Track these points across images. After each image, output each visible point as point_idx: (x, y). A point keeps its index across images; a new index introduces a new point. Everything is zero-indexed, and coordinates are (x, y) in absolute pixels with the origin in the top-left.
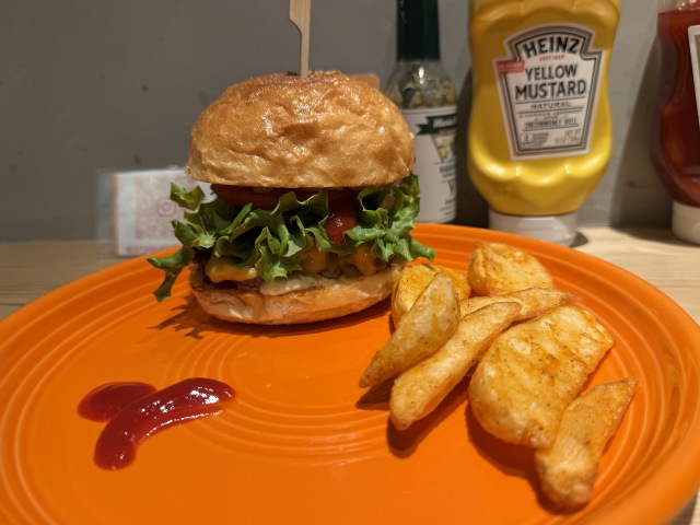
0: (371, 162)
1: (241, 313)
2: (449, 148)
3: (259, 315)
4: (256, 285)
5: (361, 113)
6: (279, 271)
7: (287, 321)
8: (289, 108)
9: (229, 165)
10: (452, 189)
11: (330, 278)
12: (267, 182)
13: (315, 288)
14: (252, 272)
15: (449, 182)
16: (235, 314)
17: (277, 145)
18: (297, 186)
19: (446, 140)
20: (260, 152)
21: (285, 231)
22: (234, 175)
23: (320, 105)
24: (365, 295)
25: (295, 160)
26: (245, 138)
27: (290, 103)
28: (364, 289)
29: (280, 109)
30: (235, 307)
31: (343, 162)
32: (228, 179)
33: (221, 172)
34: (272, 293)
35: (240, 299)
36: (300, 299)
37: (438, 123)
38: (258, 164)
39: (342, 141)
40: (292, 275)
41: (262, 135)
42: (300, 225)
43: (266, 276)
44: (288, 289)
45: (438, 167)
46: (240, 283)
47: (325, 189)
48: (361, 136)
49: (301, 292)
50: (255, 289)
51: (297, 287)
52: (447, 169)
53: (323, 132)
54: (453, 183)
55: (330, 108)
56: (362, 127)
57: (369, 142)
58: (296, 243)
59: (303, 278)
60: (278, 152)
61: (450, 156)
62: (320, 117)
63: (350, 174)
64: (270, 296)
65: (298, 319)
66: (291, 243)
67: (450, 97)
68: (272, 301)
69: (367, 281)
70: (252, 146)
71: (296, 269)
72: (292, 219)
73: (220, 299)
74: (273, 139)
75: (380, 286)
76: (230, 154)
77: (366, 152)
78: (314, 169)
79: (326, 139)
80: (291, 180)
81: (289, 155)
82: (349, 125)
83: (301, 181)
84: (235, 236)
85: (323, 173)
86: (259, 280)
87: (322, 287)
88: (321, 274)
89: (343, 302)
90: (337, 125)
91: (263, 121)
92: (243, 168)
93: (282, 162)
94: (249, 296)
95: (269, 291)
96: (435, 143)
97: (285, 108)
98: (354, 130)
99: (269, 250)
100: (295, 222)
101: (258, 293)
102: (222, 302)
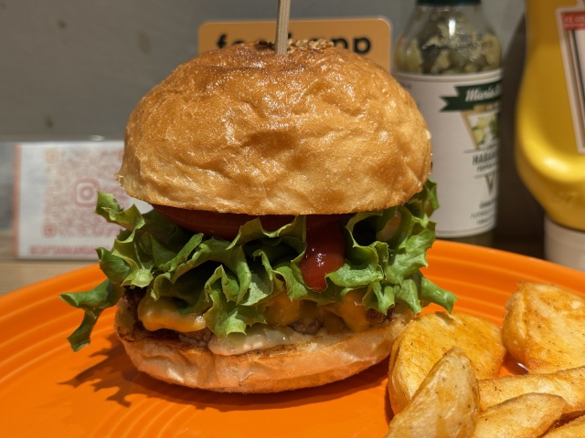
0: (366, 180)
1: (182, 374)
2: (488, 130)
3: (207, 379)
4: (204, 338)
5: (355, 112)
6: (235, 324)
7: (244, 390)
8: (258, 107)
9: (176, 181)
10: (490, 186)
11: (304, 333)
12: (224, 206)
13: (283, 347)
14: (200, 322)
15: (487, 176)
16: (174, 375)
17: (239, 157)
18: (264, 214)
19: (483, 118)
20: (217, 166)
21: (245, 270)
22: (182, 195)
23: (300, 104)
24: (353, 359)
25: (263, 179)
26: (198, 146)
27: (260, 100)
28: (351, 350)
29: (246, 107)
30: (175, 367)
31: (328, 181)
32: (173, 199)
33: (164, 190)
34: (225, 352)
35: (183, 357)
36: (263, 362)
37: (472, 96)
38: (214, 183)
39: (328, 154)
40: (252, 329)
41: (220, 144)
42: (267, 264)
43: (218, 330)
44: (246, 347)
45: (470, 157)
46: (184, 335)
47: (301, 217)
48: (355, 144)
49: (263, 352)
50: (202, 343)
51: (259, 344)
52: (485, 158)
53: (302, 141)
54: (494, 179)
55: (314, 107)
56: (356, 132)
57: (365, 153)
58: (260, 287)
59: (268, 333)
60: (241, 167)
61: (490, 140)
62: (300, 121)
63: (337, 197)
64: (222, 356)
65: (259, 388)
66: (253, 286)
67: (492, 58)
68: (224, 362)
69: (357, 340)
70: (207, 158)
71: (258, 320)
72: (255, 255)
73: (156, 353)
74: (235, 150)
75: (374, 346)
76: (177, 167)
77: (360, 167)
78: (287, 190)
79: (305, 151)
80: (257, 204)
81: (256, 172)
82: (338, 130)
83: (270, 206)
84: (179, 275)
85: (300, 196)
86: (209, 334)
87: (293, 347)
88: (292, 327)
89: (321, 367)
90: (322, 132)
91: (223, 124)
92: (194, 186)
93: (246, 181)
94: (194, 353)
95: (222, 349)
96: (468, 122)
97: (254, 107)
98: (345, 138)
99: (222, 296)
100: (259, 259)
101: (206, 349)
102: (158, 357)
